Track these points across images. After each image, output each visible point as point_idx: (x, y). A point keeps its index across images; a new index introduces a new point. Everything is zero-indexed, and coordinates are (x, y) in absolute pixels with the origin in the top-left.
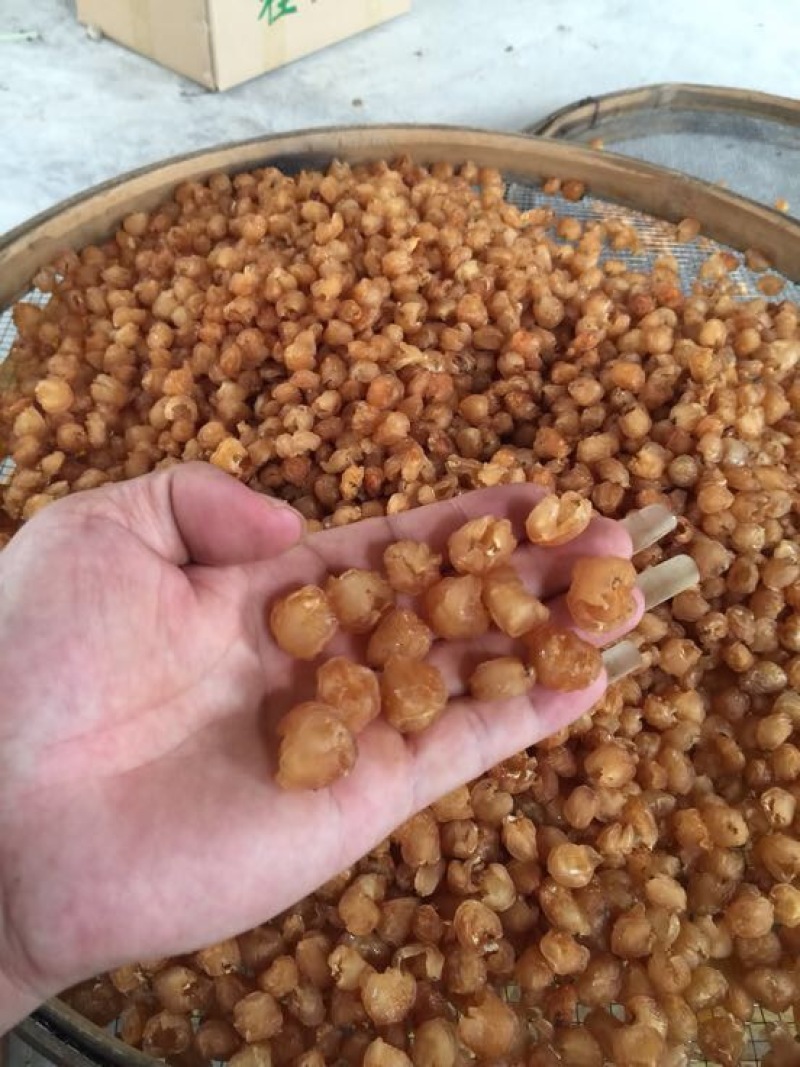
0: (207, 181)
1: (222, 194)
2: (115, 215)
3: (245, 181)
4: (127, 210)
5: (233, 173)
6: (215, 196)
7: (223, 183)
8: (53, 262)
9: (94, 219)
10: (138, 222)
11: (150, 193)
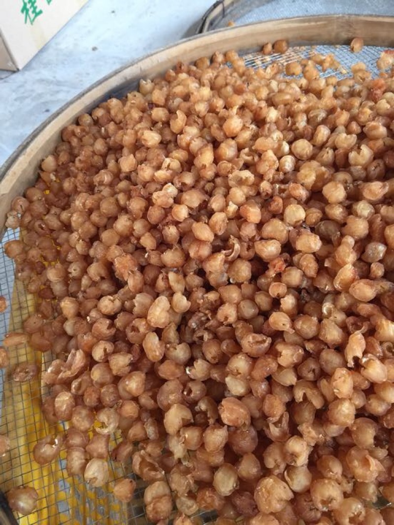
0: (77, 122)
1: (90, 125)
2: (35, 163)
3: (99, 113)
4: (40, 158)
5: (90, 111)
6: (87, 129)
7: (87, 119)
8: (12, 209)
9: (24, 171)
10: (50, 162)
11: (48, 142)
